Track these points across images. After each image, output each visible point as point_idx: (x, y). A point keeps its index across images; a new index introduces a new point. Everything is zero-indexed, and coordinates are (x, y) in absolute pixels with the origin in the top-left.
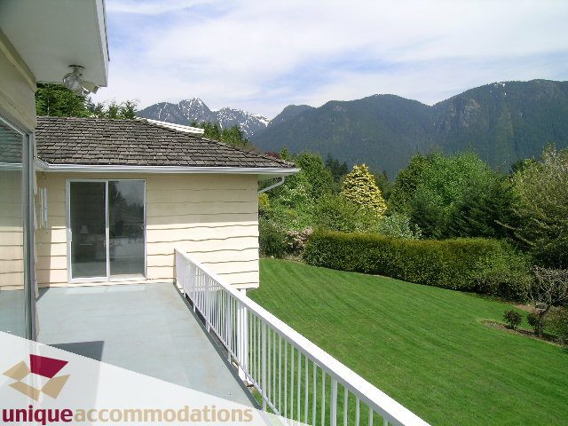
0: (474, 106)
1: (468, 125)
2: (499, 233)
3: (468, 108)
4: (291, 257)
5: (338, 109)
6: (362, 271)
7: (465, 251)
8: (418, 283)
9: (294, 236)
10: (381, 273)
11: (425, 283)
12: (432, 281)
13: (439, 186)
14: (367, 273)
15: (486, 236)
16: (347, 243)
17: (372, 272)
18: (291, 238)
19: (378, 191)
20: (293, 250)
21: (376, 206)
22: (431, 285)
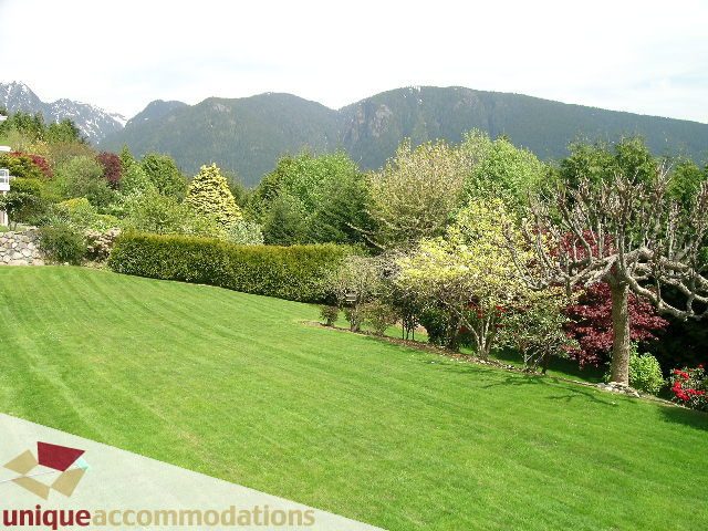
0: (384, 112)
1: (378, 135)
2: (353, 237)
3: (380, 114)
4: (91, 264)
5: (221, 108)
6: (183, 280)
7: (310, 257)
8: (252, 292)
9: (95, 238)
10: (208, 282)
11: (262, 293)
12: (270, 291)
13: (303, 192)
14: (189, 281)
15: (338, 241)
16: (162, 245)
17: (194, 281)
18: (91, 240)
19: (232, 197)
20: (95, 255)
21: (228, 215)
22: (268, 295)
